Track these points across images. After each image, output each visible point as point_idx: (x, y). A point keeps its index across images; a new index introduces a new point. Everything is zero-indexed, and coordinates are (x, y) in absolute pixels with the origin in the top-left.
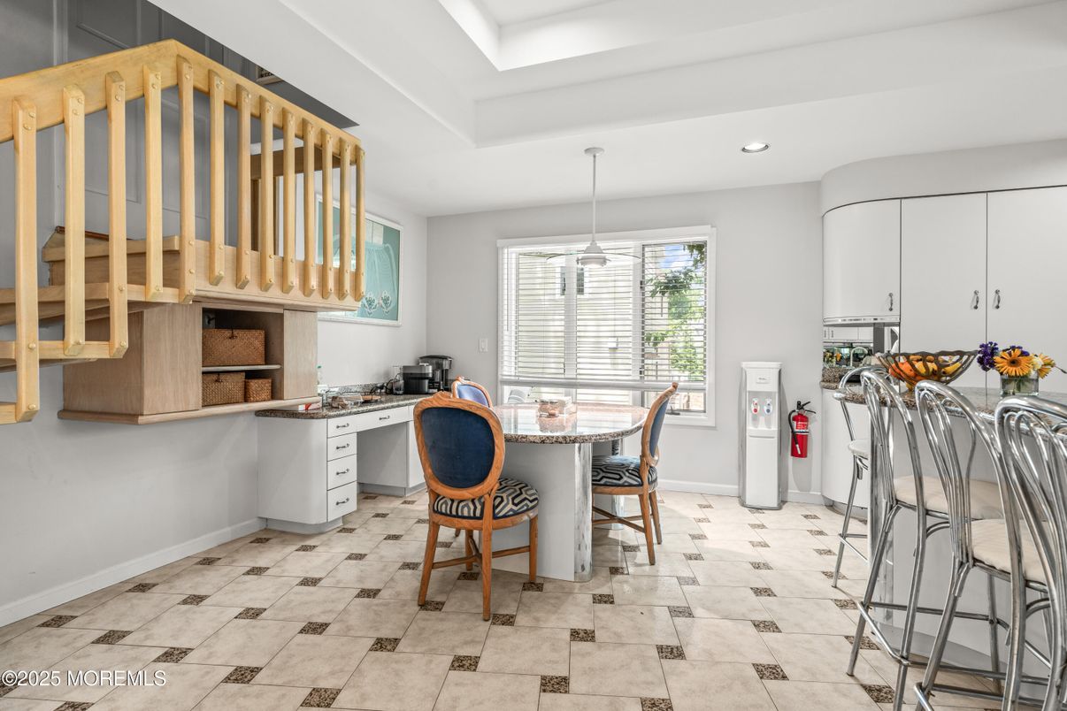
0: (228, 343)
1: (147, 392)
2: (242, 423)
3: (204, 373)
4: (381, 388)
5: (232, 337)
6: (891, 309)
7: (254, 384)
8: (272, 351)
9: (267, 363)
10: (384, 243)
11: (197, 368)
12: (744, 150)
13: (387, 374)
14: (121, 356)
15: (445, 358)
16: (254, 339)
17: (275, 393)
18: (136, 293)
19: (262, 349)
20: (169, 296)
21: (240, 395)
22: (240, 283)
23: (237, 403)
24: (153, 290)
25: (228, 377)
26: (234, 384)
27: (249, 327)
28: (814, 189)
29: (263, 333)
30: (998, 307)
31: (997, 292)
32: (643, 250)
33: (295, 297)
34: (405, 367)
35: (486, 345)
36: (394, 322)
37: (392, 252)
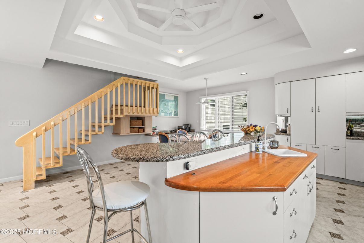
0: (135, 122)
1: (121, 130)
2: (142, 136)
3: (130, 128)
4: (173, 131)
5: (136, 121)
6: (288, 112)
7: (140, 130)
8: (143, 124)
9: (143, 126)
10: (174, 99)
11: (129, 127)
12: (241, 74)
13: (175, 128)
14: (115, 125)
15: (189, 124)
16: (140, 121)
17: (144, 131)
18: (117, 116)
19: (142, 123)
20: (122, 116)
21: (138, 131)
22: (134, 113)
23: (137, 133)
24: (119, 115)
25: (135, 128)
26: (136, 129)
27: (139, 119)
28: (272, 79)
29: (142, 120)
30: (319, 111)
31: (319, 107)
32: (233, 97)
33: (148, 115)
34: (178, 127)
35: (198, 122)
36: (177, 117)
37: (176, 101)
